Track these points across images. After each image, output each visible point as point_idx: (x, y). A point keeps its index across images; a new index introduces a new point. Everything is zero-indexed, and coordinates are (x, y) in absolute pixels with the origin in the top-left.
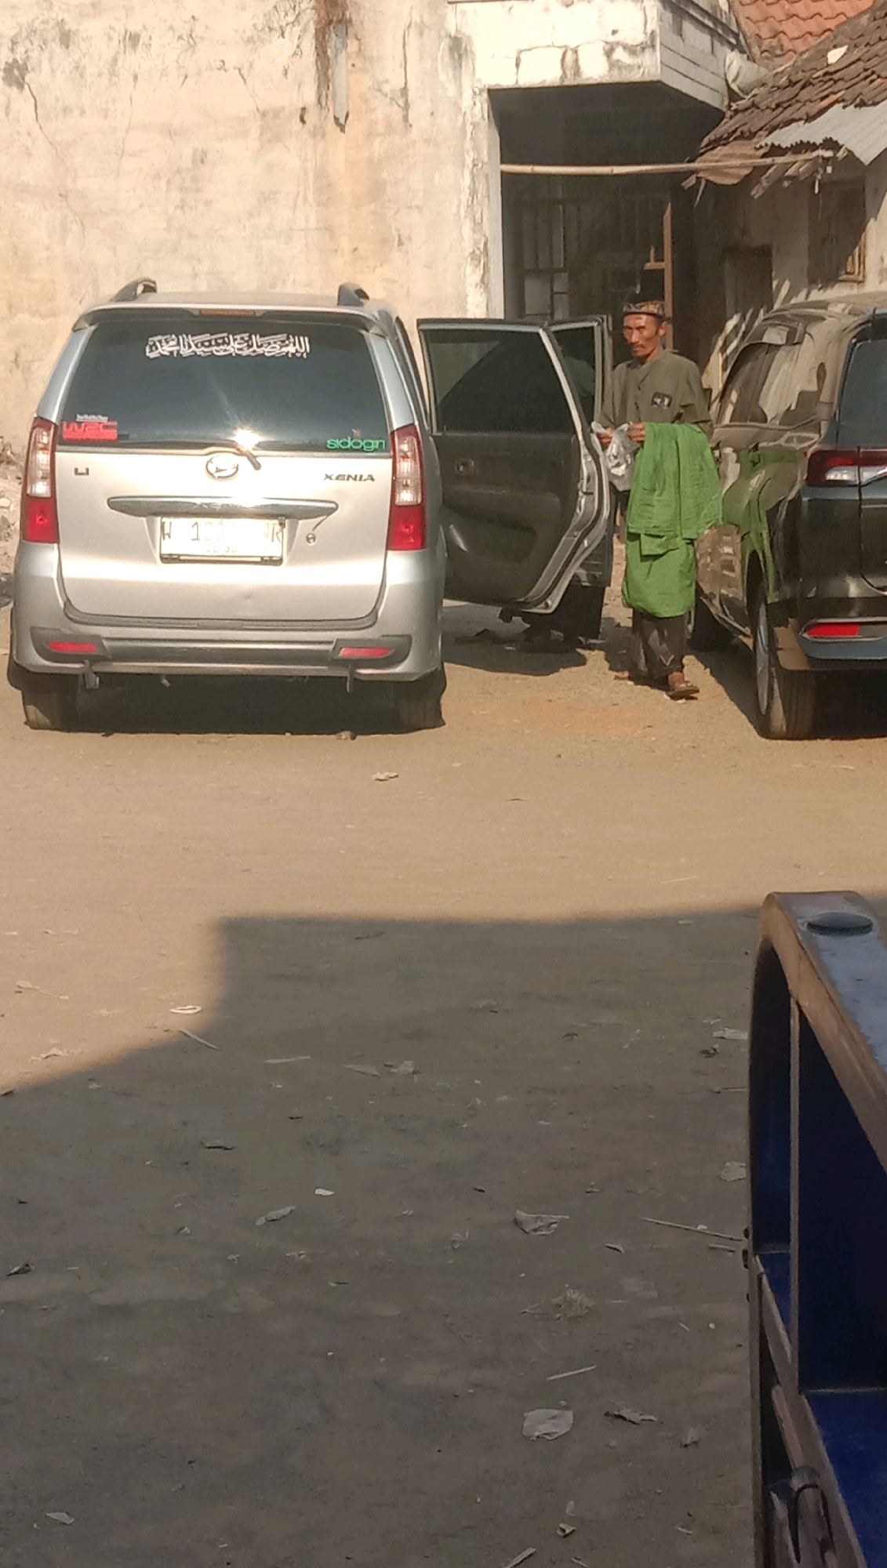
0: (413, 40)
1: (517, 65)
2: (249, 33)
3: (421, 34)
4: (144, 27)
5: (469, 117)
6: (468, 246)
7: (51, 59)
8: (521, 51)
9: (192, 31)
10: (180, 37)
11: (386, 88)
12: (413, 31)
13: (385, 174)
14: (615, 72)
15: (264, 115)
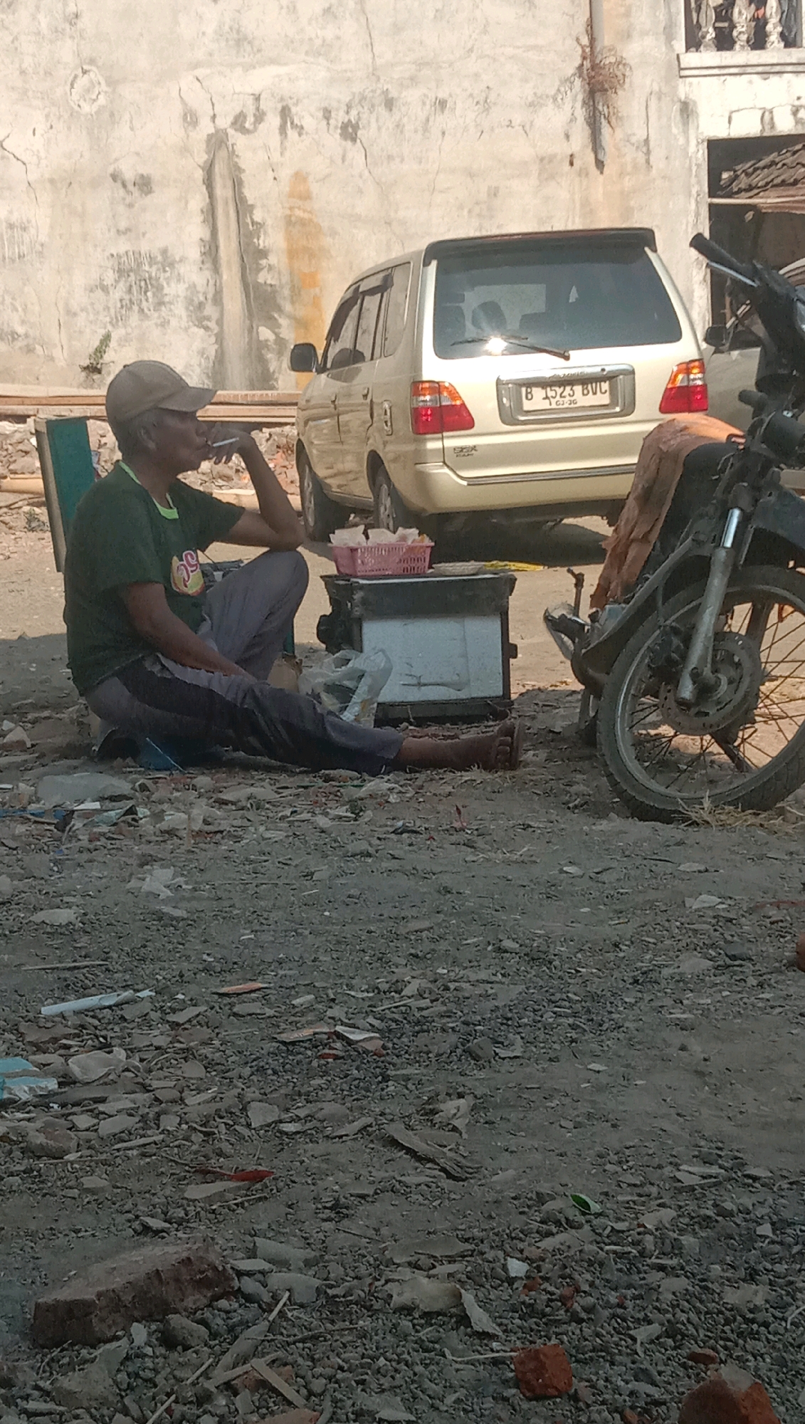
0: (653, 104)
1: (730, 122)
2: (530, 99)
3: (659, 99)
4: (451, 95)
5: (694, 161)
7: (377, 120)
8: (732, 112)
9: (487, 98)
10: (478, 103)
11: (633, 140)
12: (653, 97)
13: (632, 203)
14: (800, 127)
15: (542, 160)
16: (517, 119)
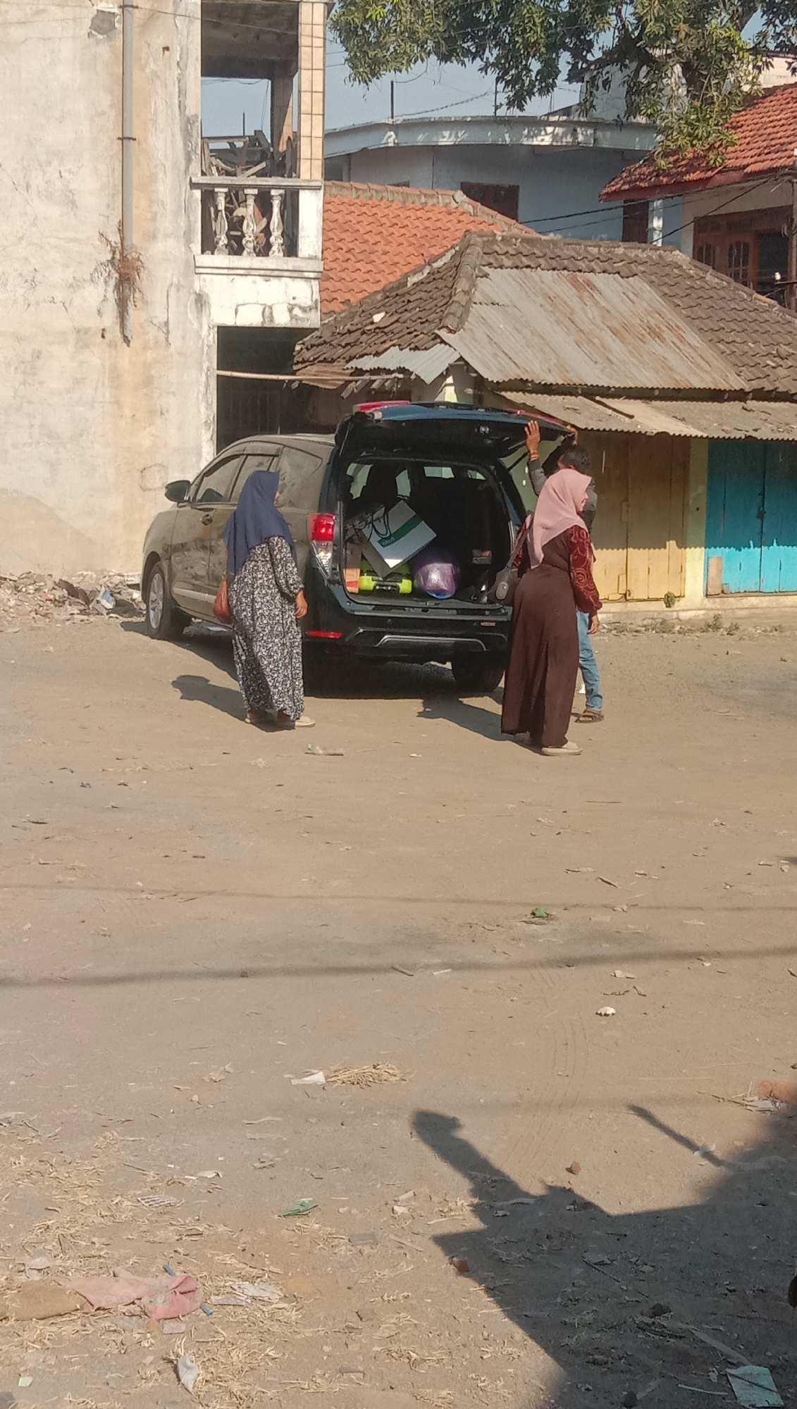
0: (173, 294)
1: (236, 313)
2: (70, 281)
3: (178, 290)
5: (206, 342)
6: (203, 418)
8: (239, 305)
9: (34, 277)
10: (26, 281)
11: (155, 321)
12: (173, 291)
13: (153, 372)
14: (294, 321)
15: (78, 331)
16: (59, 297)
